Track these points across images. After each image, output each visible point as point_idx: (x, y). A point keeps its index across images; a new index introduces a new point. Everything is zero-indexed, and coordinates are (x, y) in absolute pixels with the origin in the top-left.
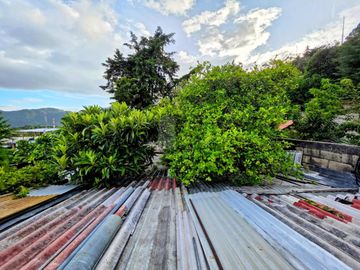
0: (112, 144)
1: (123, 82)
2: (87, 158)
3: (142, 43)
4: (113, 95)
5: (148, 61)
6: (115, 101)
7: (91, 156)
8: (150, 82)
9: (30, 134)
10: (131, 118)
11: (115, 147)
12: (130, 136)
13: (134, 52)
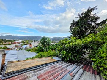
0: (70, 50)
1: (75, 29)
2: (64, 53)
3: (82, 15)
4: (71, 33)
5: (84, 20)
6: (72, 34)
7: (65, 52)
8: (84, 27)
9: (54, 43)
10: (77, 43)
11: (71, 51)
12: (76, 48)
13: (79, 19)
